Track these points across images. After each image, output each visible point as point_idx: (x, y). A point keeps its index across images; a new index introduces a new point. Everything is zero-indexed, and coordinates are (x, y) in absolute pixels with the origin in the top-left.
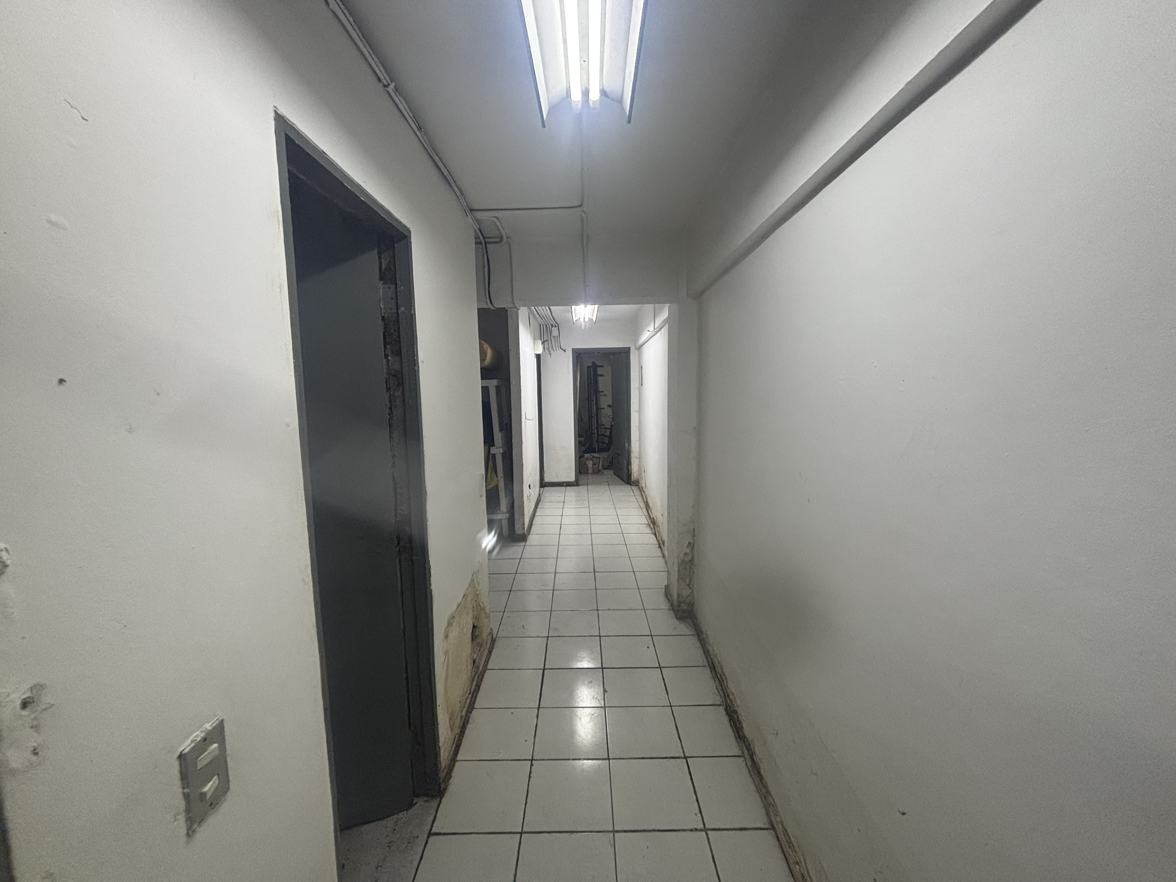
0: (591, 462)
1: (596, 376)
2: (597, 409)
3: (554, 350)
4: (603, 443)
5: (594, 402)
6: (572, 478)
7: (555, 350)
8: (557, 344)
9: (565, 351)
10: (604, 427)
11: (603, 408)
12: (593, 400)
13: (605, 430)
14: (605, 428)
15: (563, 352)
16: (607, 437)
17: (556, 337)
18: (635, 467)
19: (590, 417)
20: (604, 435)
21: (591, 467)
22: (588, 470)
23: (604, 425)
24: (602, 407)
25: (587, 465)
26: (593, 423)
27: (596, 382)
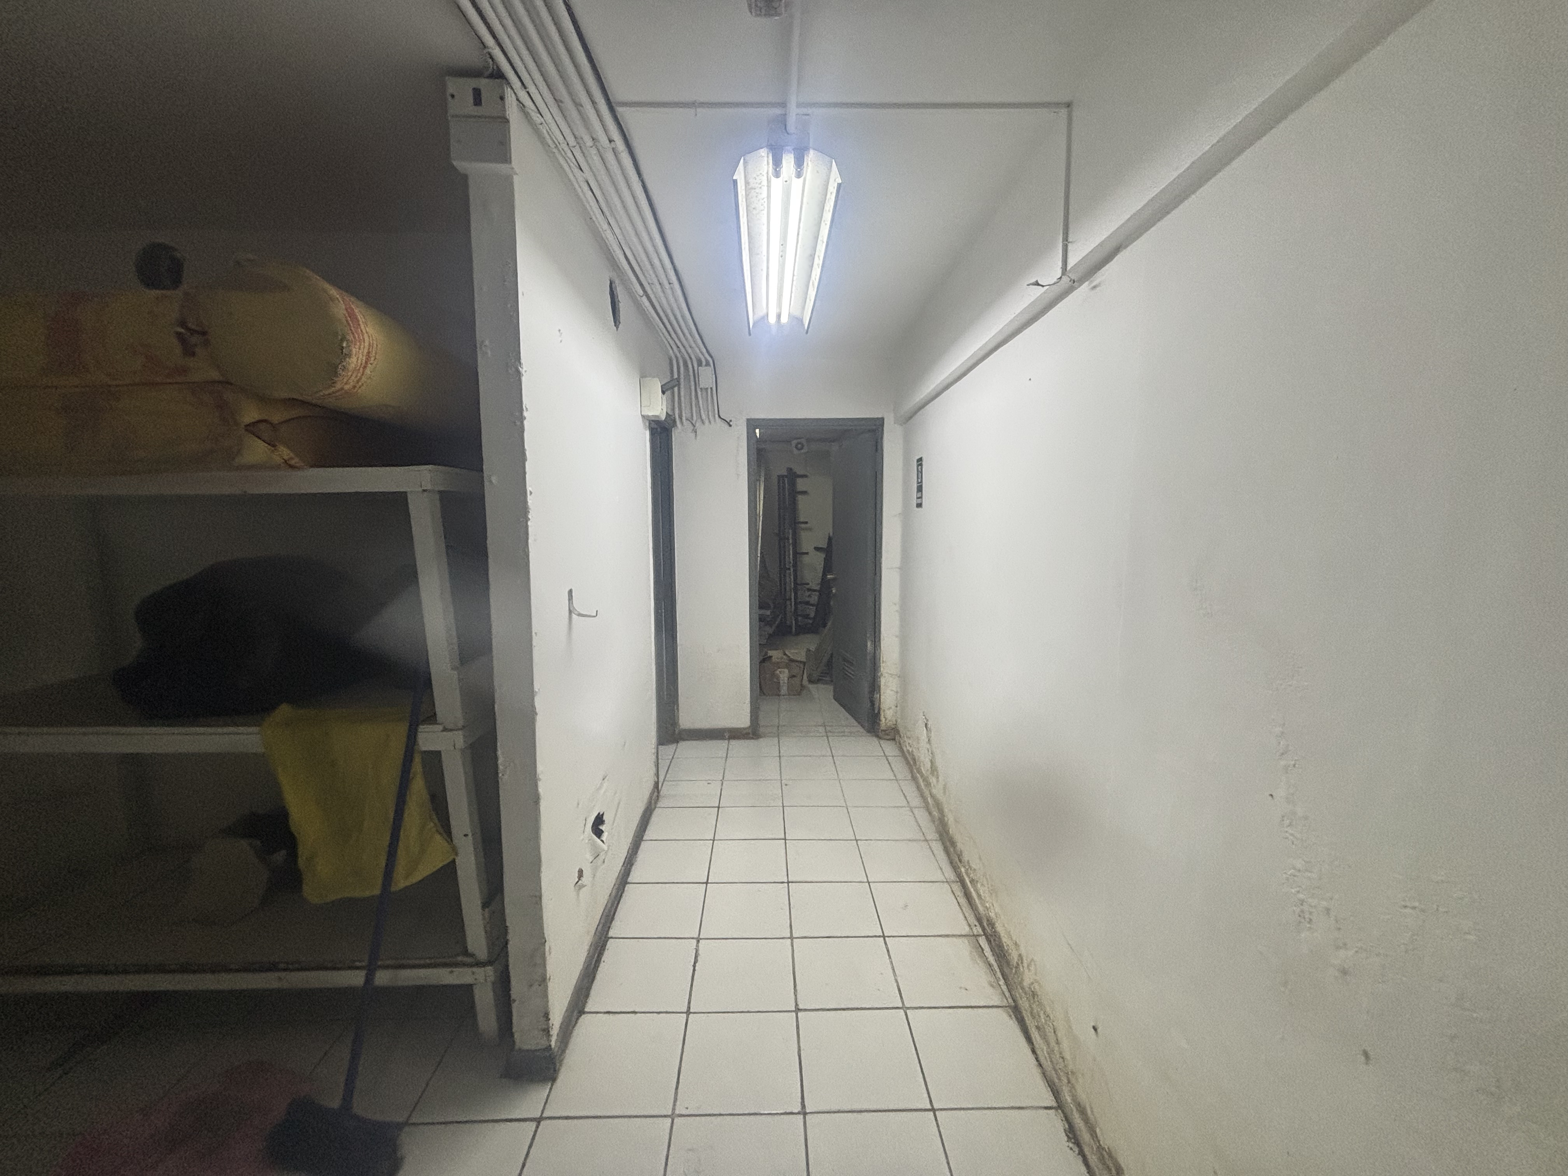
0: (786, 671)
1: (794, 493)
2: (795, 553)
3: (703, 423)
4: (807, 616)
5: (791, 541)
6: (743, 721)
7: (707, 422)
8: (710, 405)
9: (730, 426)
10: (807, 586)
11: (807, 553)
12: (788, 539)
13: (810, 593)
14: (809, 590)
15: (727, 426)
16: (812, 605)
17: (709, 390)
18: (888, 696)
19: (783, 570)
20: (808, 603)
21: (786, 682)
22: (779, 689)
23: (808, 584)
24: (805, 551)
25: (778, 678)
26: (788, 580)
27: (794, 502)
